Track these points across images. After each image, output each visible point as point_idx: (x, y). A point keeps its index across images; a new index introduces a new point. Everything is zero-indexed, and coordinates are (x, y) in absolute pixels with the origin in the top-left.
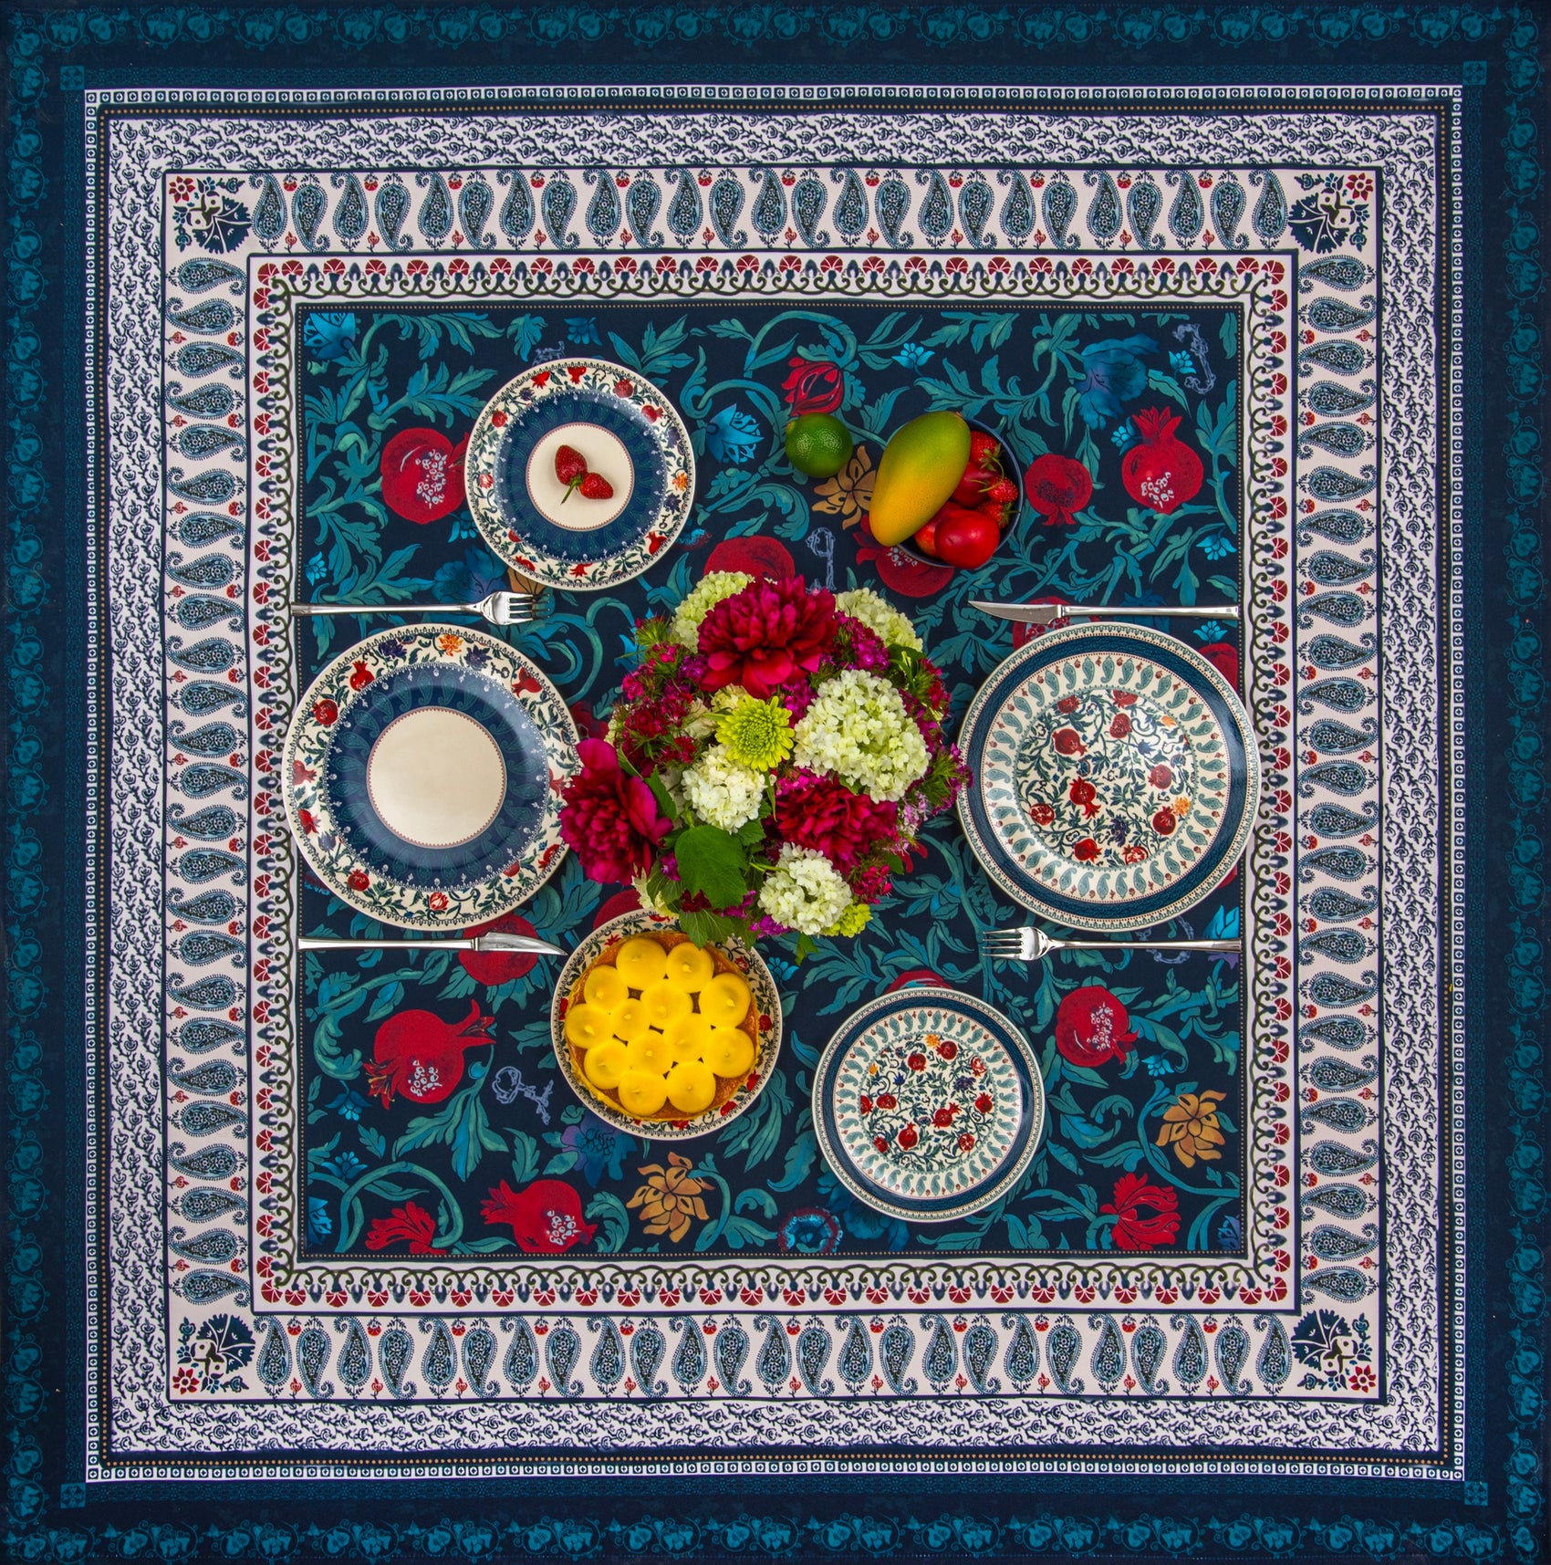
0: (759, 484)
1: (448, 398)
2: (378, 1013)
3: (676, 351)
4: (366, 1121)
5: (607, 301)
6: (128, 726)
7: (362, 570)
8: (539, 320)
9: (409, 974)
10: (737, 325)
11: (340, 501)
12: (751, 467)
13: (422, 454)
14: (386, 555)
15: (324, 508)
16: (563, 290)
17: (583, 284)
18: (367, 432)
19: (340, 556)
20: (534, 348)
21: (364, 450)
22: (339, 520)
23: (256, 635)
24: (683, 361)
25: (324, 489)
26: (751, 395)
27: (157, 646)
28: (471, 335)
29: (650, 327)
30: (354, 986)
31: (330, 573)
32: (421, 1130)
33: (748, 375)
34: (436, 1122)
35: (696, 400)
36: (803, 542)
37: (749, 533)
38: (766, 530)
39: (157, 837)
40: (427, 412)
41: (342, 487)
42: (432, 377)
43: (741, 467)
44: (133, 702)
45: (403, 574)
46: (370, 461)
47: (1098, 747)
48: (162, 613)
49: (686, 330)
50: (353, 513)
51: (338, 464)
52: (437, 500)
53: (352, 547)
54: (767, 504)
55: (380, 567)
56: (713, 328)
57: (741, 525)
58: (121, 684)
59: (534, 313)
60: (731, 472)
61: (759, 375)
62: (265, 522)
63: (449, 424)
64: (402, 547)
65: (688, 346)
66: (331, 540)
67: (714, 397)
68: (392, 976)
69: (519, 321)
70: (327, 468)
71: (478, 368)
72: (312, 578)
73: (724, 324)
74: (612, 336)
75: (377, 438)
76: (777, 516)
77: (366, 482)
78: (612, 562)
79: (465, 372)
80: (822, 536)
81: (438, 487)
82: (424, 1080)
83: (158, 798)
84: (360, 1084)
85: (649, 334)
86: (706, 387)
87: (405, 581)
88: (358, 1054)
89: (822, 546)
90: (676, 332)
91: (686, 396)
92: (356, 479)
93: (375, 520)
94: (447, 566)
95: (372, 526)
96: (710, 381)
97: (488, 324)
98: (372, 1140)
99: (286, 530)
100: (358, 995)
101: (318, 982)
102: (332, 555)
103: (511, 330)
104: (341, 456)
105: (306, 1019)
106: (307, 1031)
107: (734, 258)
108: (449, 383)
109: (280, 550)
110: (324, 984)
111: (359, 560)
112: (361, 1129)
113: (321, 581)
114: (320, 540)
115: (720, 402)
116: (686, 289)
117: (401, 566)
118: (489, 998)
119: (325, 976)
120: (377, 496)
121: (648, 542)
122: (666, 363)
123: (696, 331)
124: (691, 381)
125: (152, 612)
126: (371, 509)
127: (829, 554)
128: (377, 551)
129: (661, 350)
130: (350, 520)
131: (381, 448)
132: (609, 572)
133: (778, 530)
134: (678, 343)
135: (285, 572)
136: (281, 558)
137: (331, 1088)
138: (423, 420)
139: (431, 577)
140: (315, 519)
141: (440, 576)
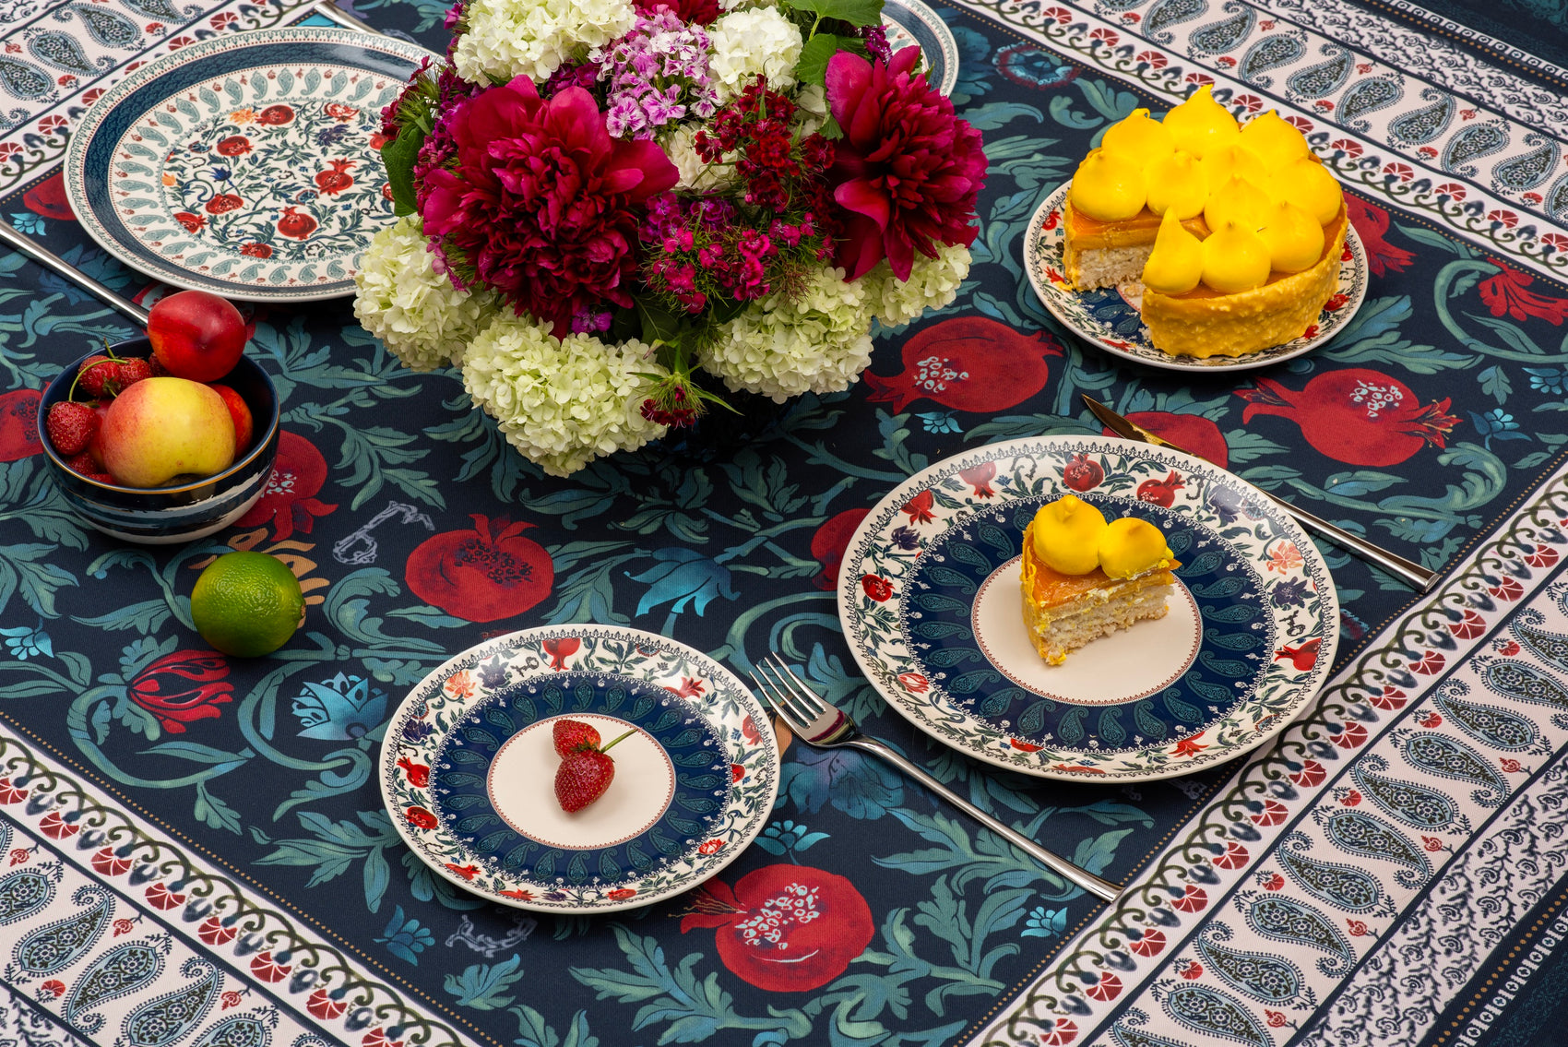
0: (365, 646)
1: (668, 984)
2: (1381, 480)
3: (311, 835)
4: (1491, 402)
5: (337, 947)
6: (1481, 922)
7: (980, 882)
8: (450, 987)
9: (1306, 489)
10: (200, 811)
11: (938, 972)
12: (355, 667)
13: (768, 948)
14: (932, 877)
15: (972, 979)
16: (381, 998)
17: (348, 986)
18: (822, 1023)
19: (996, 914)
20: (491, 963)
21: (846, 1005)
22: (960, 954)
23: (1200, 905)
24: (310, 820)
25: (949, 1001)
26: (268, 730)
27: (1361, 979)
28: (563, 1034)
29: (314, 882)
30: (1392, 517)
31: (1030, 905)
32: (1423, 361)
33: (248, 753)
34: (1397, 358)
35: (342, 772)
36: (377, 563)
37: (431, 610)
38: (408, 599)
39: (1538, 789)
40: (711, 987)
41: (919, 987)
42: (666, 1024)
43: (366, 674)
44: (1454, 943)
45: (927, 845)
46: (851, 989)
47: (269, 202)
48: (1323, 1011)
49: (272, 848)
50: (931, 947)
51: (902, 1014)
52: (801, 891)
53: (971, 916)
54: (379, 621)
55: (951, 872)
56: (236, 828)
57: (434, 623)
58: (1458, 973)
59: (451, 1000)
60: (384, 678)
61: (233, 741)
62: (1073, 1018)
63: (695, 957)
64: (900, 874)
65: (291, 829)
66: (993, 940)
67: (319, 761)
68: (1329, 498)
69: (480, 1004)
70: (921, 1018)
71: (592, 991)
72: (1061, 917)
73: (215, 823)
74: (374, 907)
75: (814, 1007)
76: (378, 604)
77: (882, 971)
78: (638, 673)
79: (613, 999)
80: (349, 554)
81: (783, 902)
82: (1378, 397)
83: (1500, 825)
84: (1465, 433)
85: (323, 876)
86: (315, 776)
87: (929, 836)
88: (1444, 460)
89: (361, 546)
90: (288, 854)
91: (354, 781)
92: (891, 983)
93: (908, 922)
94: (857, 814)
95: (919, 920)
96: (299, 780)
97: (524, 1028)
98: (1495, 383)
99: (1049, 988)
100: (1391, 505)
101: (1439, 544)
102: (1010, 922)
103: (502, 1002)
104: (886, 1018)
105: (1486, 521)
106: (1495, 511)
107: (120, 882)
108: (650, 1000)
109: (1079, 973)
110: (1432, 537)
111: (974, 896)
112: (1502, 399)
113: (1048, 905)
114: (1010, 949)
115: (317, 750)
116: (220, 889)
117: (920, 854)
118: (1224, 412)
119: (1426, 546)
120: (880, 945)
121: (569, 662)
122: (336, 830)
123: (260, 837)
124: (327, 793)
125: (1335, 1020)
126: (903, 938)
127: (360, 535)
128: (939, 889)
129: (326, 850)
130: (946, 945)
131: (821, 992)
132: (652, 662)
133: (394, 590)
134: (299, 843)
135: (1094, 944)
136: (1086, 964)
137: (1507, 451)
138: (726, 983)
139: (889, 820)
140: (995, 974)
141: (875, 811)
